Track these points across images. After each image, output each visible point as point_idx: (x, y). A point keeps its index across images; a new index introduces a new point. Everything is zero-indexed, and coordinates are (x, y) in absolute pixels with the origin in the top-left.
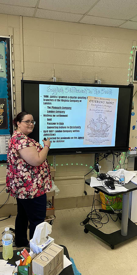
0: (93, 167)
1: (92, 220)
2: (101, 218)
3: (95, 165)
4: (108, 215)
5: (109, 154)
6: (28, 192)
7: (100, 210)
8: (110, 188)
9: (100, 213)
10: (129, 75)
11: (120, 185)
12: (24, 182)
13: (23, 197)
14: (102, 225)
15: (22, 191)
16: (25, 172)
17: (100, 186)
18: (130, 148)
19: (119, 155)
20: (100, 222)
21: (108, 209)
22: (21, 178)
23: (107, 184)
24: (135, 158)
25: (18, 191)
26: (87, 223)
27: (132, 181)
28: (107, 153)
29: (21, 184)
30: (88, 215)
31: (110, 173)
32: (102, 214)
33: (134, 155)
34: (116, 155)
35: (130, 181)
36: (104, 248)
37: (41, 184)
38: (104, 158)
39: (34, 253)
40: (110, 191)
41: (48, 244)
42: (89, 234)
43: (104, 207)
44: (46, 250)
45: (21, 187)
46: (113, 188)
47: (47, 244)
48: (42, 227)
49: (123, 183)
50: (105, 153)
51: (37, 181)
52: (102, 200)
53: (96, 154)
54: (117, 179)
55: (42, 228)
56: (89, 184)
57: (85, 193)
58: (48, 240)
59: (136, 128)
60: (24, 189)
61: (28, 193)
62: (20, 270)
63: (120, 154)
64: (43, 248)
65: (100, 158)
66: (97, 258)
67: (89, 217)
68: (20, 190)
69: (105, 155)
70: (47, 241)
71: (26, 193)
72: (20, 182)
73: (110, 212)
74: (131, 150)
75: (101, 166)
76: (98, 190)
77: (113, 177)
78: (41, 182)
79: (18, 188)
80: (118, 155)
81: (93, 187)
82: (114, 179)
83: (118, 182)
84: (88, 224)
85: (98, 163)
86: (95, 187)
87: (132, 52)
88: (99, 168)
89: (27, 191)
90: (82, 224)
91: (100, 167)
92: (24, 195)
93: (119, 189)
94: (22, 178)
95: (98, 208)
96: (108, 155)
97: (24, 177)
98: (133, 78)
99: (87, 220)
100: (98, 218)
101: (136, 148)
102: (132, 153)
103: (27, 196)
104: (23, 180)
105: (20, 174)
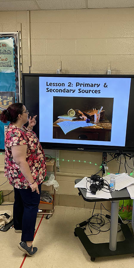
2: (103, 225)
6: (23, 183)
12: (19, 174)
13: (18, 187)
15: (17, 182)
25: (13, 181)
29: (16, 176)
30: (91, 218)
45: (16, 178)
60: (18, 180)
61: (22, 184)
68: (15, 181)
71: (21, 184)
72: (16, 174)
79: (13, 179)
89: (22, 182)
91: (107, 168)
92: (19, 185)
94: (17, 169)
99: (84, 224)
100: (98, 224)
103: (22, 186)
104: (18, 172)
105: (15, 166)
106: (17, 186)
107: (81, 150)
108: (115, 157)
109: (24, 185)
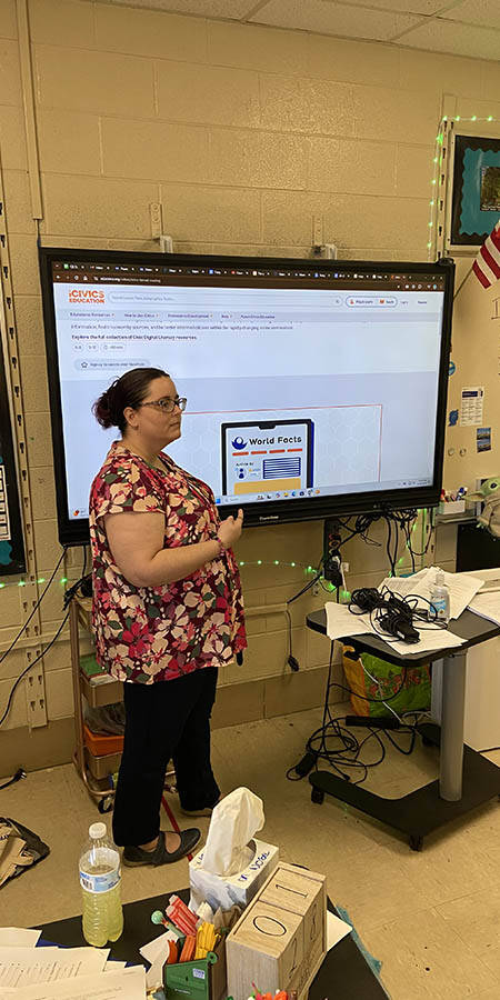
0: (318, 569)
1: (327, 758)
2: (358, 749)
3: (327, 561)
4: (381, 734)
5: (372, 517)
7: (351, 721)
8: (401, 639)
9: (350, 728)
10: (432, 224)
11: (432, 626)
12: (125, 627)
14: (363, 772)
15: (119, 657)
17: (365, 635)
18: (445, 493)
19: (408, 520)
20: (355, 761)
21: (377, 713)
24: (460, 527)
26: (310, 769)
27: (473, 608)
28: (366, 516)
30: (310, 740)
31: (394, 586)
32: (360, 734)
33: (457, 515)
34: (399, 519)
35: (466, 609)
36: (388, 851)
37: (185, 639)
38: (355, 533)
39: (214, 911)
40: (402, 649)
41: (262, 867)
43: (362, 707)
44: (266, 893)
46: (413, 638)
47: (259, 871)
48: (235, 807)
49: (444, 619)
50: (359, 515)
51: (171, 627)
52: (354, 684)
53: (328, 521)
54: (423, 605)
55: (236, 812)
56: (324, 630)
57: (293, 663)
58: (259, 854)
59: (460, 418)
61: (136, 666)
62: (171, 978)
63: (412, 516)
64: (246, 885)
65: (344, 534)
67: (316, 746)
69: (358, 522)
70: (256, 859)
73: (387, 723)
74: (446, 499)
75: (347, 565)
76: (357, 646)
77: (407, 599)
78: (185, 631)
80: (403, 521)
81: (339, 639)
82: (411, 605)
83: (424, 614)
84: (316, 770)
85: (339, 554)
86: (346, 640)
87: (440, 139)
88: (342, 571)
90: (293, 775)
91: (344, 568)
92: (124, 669)
93: (433, 639)
95: (338, 713)
96: (369, 523)
98: (449, 237)
99: (311, 760)
100: (348, 749)
101: (461, 491)
102: (451, 509)
107: (268, 523)
108: (359, 528)
109: (142, 671)
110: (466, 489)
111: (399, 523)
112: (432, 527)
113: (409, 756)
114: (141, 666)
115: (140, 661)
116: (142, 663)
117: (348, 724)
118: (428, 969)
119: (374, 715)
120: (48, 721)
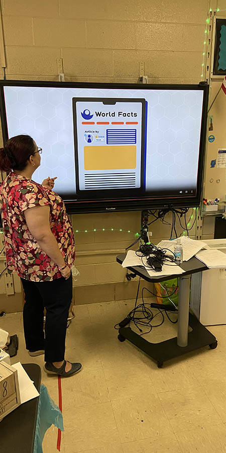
0: (140, 234)
1: (134, 321)
2: (152, 318)
3: (142, 230)
4: (164, 313)
5: (165, 211)
6: (45, 272)
7: (153, 305)
8: (153, 269)
9: (151, 309)
10: (203, 65)
11: (174, 264)
12: (36, 258)
13: (38, 280)
14: (150, 329)
15: (35, 272)
16: (35, 242)
17: (138, 266)
18: (206, 201)
19: (185, 213)
20: (148, 323)
21: (166, 303)
22: (30, 252)
23: (151, 262)
24: (216, 217)
25: (27, 271)
26: (126, 324)
27: (198, 256)
29: (32, 262)
30: (131, 313)
32: (155, 311)
33: (214, 212)
34: (180, 213)
35: (194, 257)
36: (146, 365)
38: (158, 218)
42: (126, 342)
43: (160, 301)
45: (32, 265)
46: (159, 269)
49: (179, 261)
50: (160, 209)
53: (144, 211)
54: (169, 254)
56: (121, 263)
57: (128, 276)
59: (217, 164)
60: (36, 268)
61: (44, 274)
63: (187, 211)
65: (151, 218)
66: (131, 381)
68: (30, 271)
69: (159, 213)
71: (41, 273)
72: (31, 259)
73: (168, 307)
74: (208, 204)
75: (151, 233)
76: (134, 271)
77: (163, 250)
79: (27, 267)
80: (182, 214)
83: (171, 258)
84: (127, 326)
85: (147, 228)
86: (129, 268)
87: (208, 21)
89: (43, 271)
90: (118, 326)
91: (149, 234)
92: (38, 276)
93: (170, 270)
94: (32, 251)
95: (148, 301)
96: (164, 214)
97: (36, 250)
98: (212, 71)
99: (127, 321)
100: (146, 318)
101: (216, 200)
102: (211, 209)
103: (43, 277)
104: (34, 255)
105: (28, 246)
106: (35, 278)
107: (112, 211)
108: (160, 216)
109: (47, 276)
110: (219, 199)
111: (179, 215)
112: (201, 218)
113: (175, 324)
114: (46, 273)
115: (46, 271)
116: (47, 272)
117: (151, 307)
118: (142, 421)
119: (163, 304)
120: (14, 293)
